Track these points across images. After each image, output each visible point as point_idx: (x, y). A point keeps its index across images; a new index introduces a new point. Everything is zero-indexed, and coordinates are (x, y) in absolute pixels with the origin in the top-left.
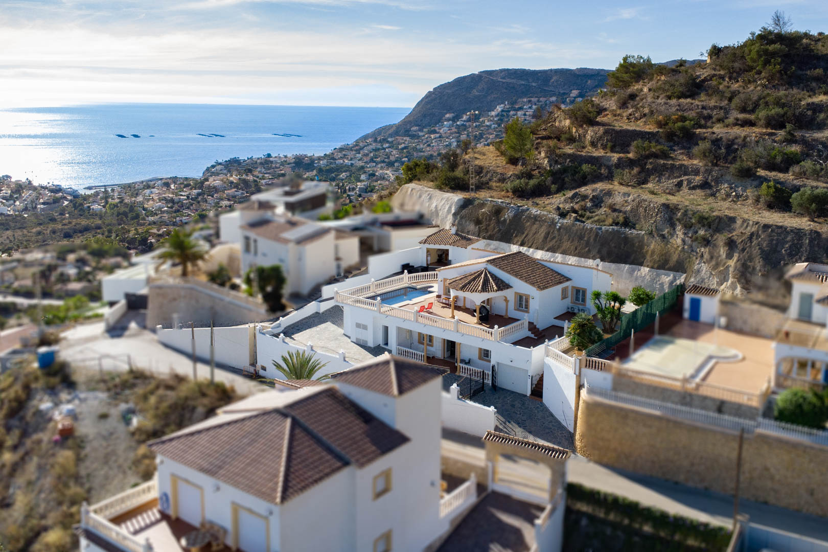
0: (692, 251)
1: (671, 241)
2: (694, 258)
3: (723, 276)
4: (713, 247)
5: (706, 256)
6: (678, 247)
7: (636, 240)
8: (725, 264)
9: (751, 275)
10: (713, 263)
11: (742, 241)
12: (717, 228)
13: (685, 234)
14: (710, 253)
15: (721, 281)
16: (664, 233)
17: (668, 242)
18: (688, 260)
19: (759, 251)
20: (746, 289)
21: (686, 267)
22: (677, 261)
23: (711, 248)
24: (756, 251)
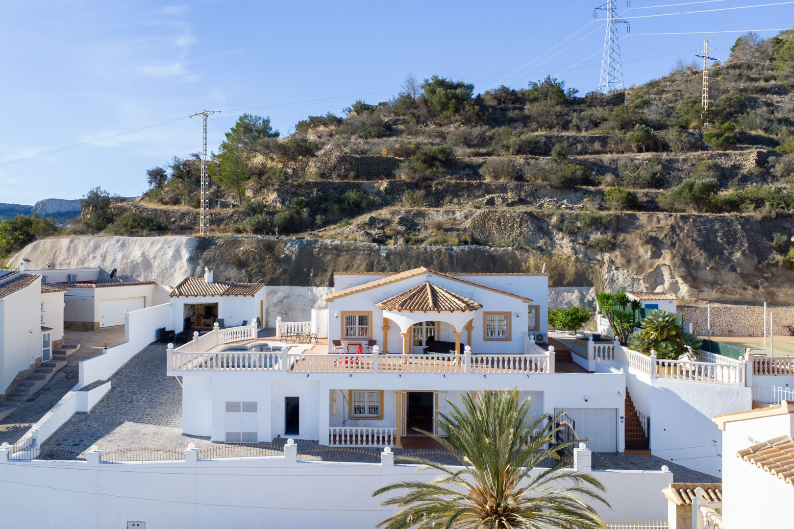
0: (590, 259)
1: (553, 252)
2: (598, 267)
3: (653, 279)
4: (625, 249)
5: (619, 261)
6: (569, 257)
7: (506, 258)
8: (651, 265)
9: (697, 270)
10: (634, 266)
11: (666, 236)
12: (617, 228)
13: (573, 241)
14: (623, 255)
15: (651, 285)
16: (539, 245)
17: (550, 255)
18: (590, 270)
19: (694, 243)
20: (696, 288)
21: (590, 279)
22: (576, 274)
23: (622, 250)
24: (689, 244)
